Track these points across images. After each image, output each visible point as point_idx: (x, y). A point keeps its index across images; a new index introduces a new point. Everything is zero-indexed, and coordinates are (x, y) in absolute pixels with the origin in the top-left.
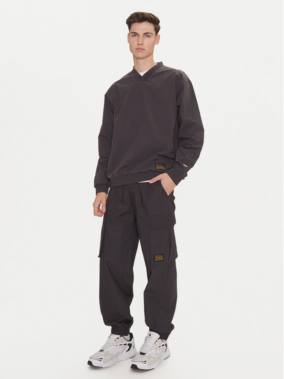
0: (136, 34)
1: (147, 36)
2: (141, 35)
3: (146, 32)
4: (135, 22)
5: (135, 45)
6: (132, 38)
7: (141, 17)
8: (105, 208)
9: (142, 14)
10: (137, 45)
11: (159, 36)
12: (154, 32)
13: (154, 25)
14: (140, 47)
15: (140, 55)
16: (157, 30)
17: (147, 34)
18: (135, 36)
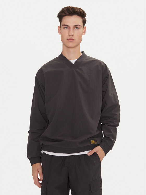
0: (67, 27)
1: (77, 28)
2: (72, 27)
3: (75, 24)
4: (66, 15)
5: (67, 36)
6: (63, 29)
7: (71, 10)
8: (42, 176)
9: (73, 8)
10: (68, 36)
11: (86, 27)
12: (82, 24)
13: (82, 19)
14: (71, 37)
15: (71, 44)
16: (84, 22)
17: (76, 27)
18: (66, 28)
